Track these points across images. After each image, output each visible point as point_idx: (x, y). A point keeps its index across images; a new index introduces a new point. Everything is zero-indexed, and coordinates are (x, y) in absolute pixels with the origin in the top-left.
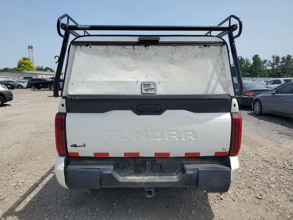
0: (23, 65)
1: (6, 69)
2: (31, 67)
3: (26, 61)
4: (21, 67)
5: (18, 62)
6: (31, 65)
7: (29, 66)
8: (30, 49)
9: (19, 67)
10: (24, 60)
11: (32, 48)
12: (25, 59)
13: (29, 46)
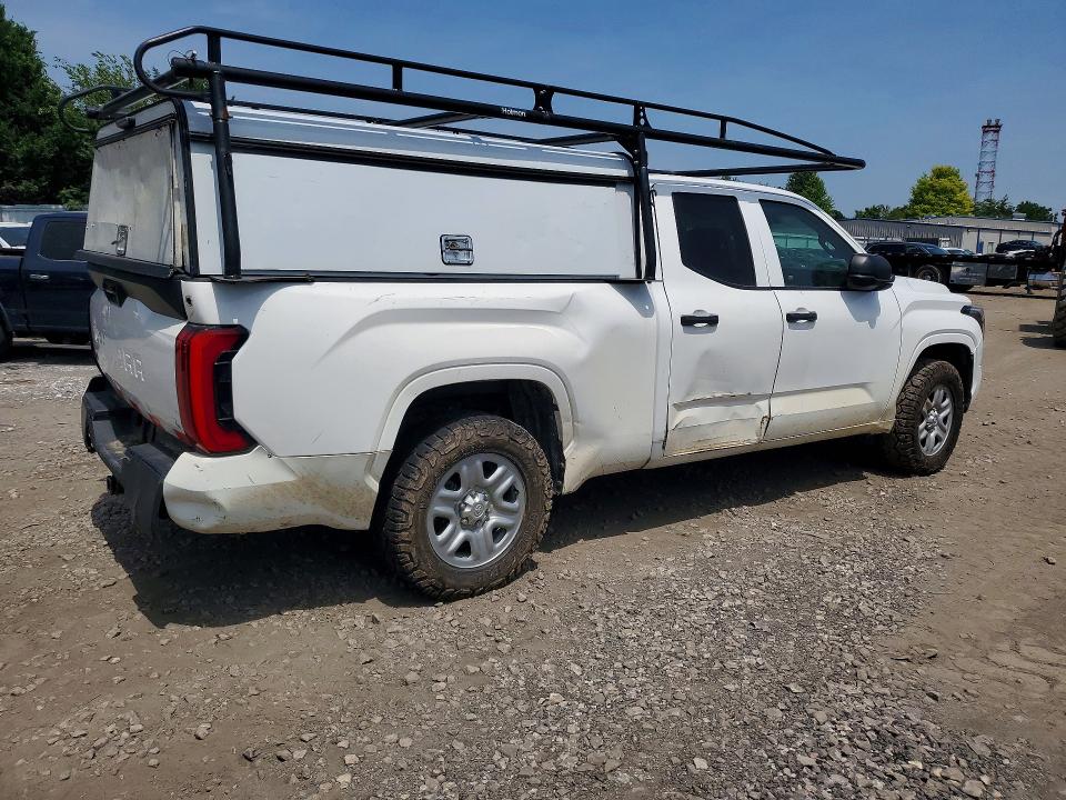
0: (930, 196)
1: (874, 209)
2: (960, 203)
3: (944, 182)
4: (924, 202)
5: (915, 184)
6: (959, 197)
7: (951, 200)
8: (990, 136)
9: (914, 202)
10: (938, 178)
11: (997, 132)
12: (940, 174)
13: (989, 121)
